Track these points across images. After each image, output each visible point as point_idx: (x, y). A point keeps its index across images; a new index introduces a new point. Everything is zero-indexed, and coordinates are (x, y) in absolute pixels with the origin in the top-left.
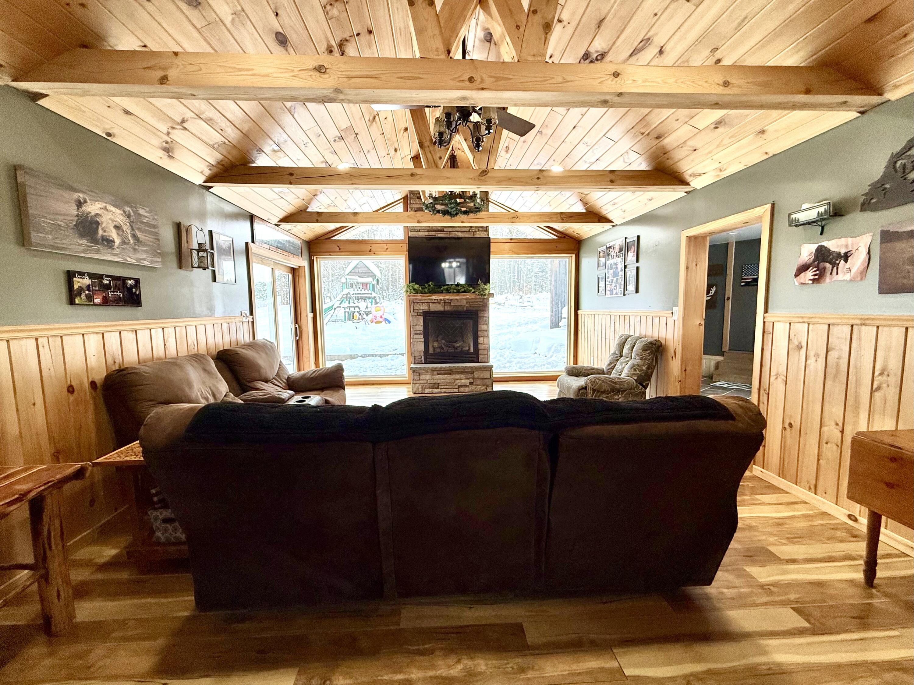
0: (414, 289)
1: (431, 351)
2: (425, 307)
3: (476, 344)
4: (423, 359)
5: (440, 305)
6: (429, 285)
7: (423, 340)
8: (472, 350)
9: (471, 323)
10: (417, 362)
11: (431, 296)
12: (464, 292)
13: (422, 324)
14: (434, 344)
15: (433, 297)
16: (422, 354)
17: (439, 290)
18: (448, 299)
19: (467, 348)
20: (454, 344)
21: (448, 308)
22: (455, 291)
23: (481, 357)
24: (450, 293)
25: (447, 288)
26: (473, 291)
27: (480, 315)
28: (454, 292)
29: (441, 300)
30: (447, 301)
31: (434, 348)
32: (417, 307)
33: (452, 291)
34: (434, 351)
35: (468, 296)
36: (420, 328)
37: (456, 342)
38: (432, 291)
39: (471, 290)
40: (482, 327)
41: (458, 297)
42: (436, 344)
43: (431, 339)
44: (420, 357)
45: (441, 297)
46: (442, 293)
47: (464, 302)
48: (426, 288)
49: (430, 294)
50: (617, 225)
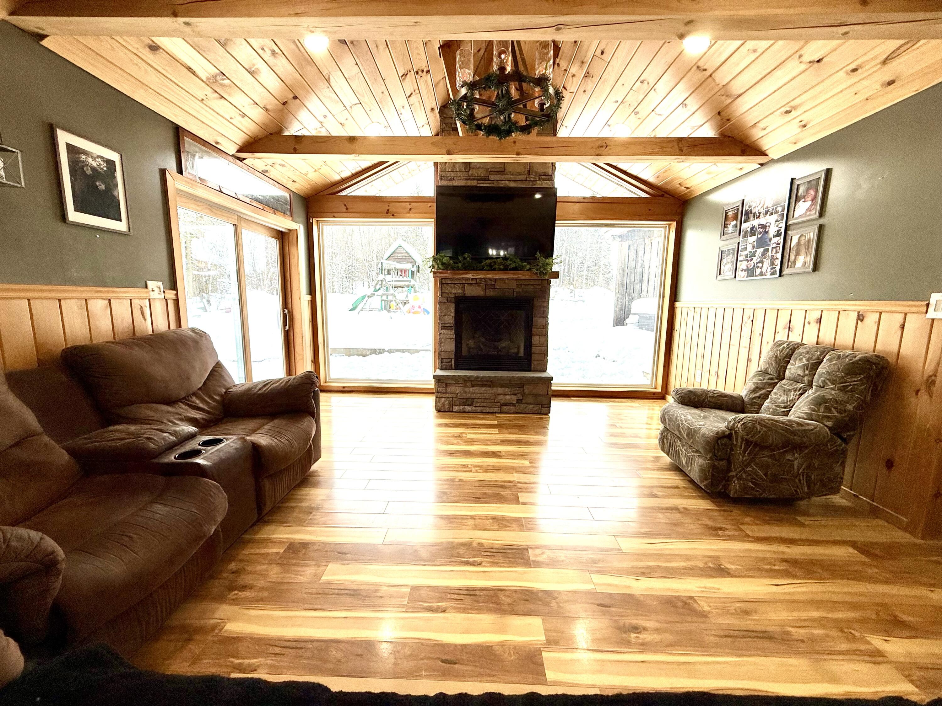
0: (443, 264)
1: (464, 352)
2: (457, 291)
3: (529, 345)
4: (453, 362)
5: (480, 288)
6: (465, 258)
7: (454, 337)
8: (522, 353)
9: (522, 314)
10: (444, 367)
11: (466, 274)
12: (515, 269)
13: (453, 314)
14: (469, 343)
15: (470, 276)
16: (452, 356)
17: (479, 265)
18: (490, 279)
19: (516, 350)
20: (496, 344)
21: (491, 293)
22: (501, 267)
23: (534, 364)
24: (495, 269)
25: (491, 263)
26: (528, 267)
27: (535, 303)
28: (500, 269)
29: (481, 279)
30: (489, 282)
31: (469, 348)
32: (447, 290)
33: (497, 267)
34: (469, 352)
35: (520, 275)
36: (450, 319)
37: (500, 340)
38: (468, 268)
39: (525, 266)
40: (537, 321)
41: (505, 277)
42: (472, 343)
43: (465, 336)
44: (449, 360)
45: (481, 275)
46: (482, 269)
47: (514, 285)
48: (460, 262)
49: (465, 272)
50: (773, 161)
